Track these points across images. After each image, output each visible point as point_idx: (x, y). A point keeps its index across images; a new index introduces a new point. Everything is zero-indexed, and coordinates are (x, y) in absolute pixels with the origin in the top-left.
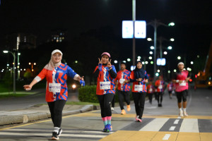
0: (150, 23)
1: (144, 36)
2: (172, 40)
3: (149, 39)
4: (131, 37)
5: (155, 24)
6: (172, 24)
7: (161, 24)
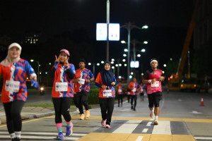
0: (123, 26)
1: (117, 38)
2: (146, 43)
3: (123, 42)
4: (105, 39)
5: (129, 27)
6: (146, 27)
7: (134, 26)
